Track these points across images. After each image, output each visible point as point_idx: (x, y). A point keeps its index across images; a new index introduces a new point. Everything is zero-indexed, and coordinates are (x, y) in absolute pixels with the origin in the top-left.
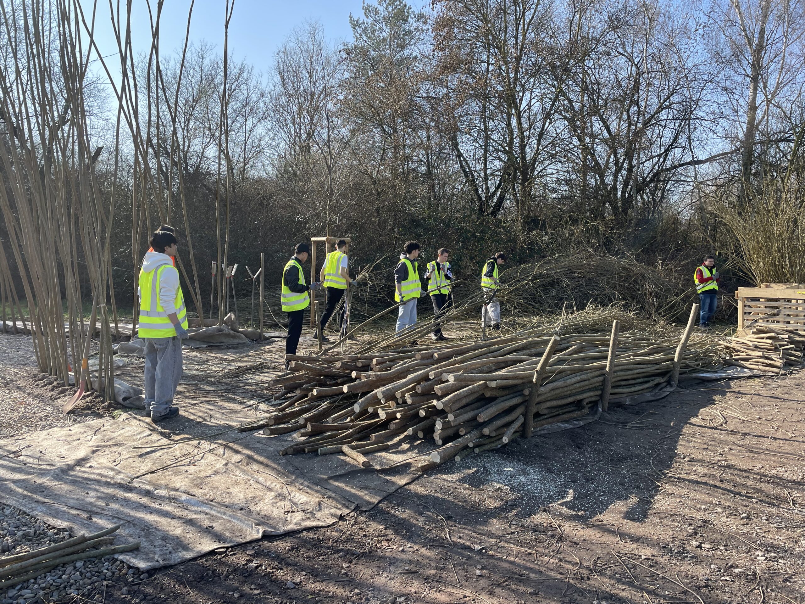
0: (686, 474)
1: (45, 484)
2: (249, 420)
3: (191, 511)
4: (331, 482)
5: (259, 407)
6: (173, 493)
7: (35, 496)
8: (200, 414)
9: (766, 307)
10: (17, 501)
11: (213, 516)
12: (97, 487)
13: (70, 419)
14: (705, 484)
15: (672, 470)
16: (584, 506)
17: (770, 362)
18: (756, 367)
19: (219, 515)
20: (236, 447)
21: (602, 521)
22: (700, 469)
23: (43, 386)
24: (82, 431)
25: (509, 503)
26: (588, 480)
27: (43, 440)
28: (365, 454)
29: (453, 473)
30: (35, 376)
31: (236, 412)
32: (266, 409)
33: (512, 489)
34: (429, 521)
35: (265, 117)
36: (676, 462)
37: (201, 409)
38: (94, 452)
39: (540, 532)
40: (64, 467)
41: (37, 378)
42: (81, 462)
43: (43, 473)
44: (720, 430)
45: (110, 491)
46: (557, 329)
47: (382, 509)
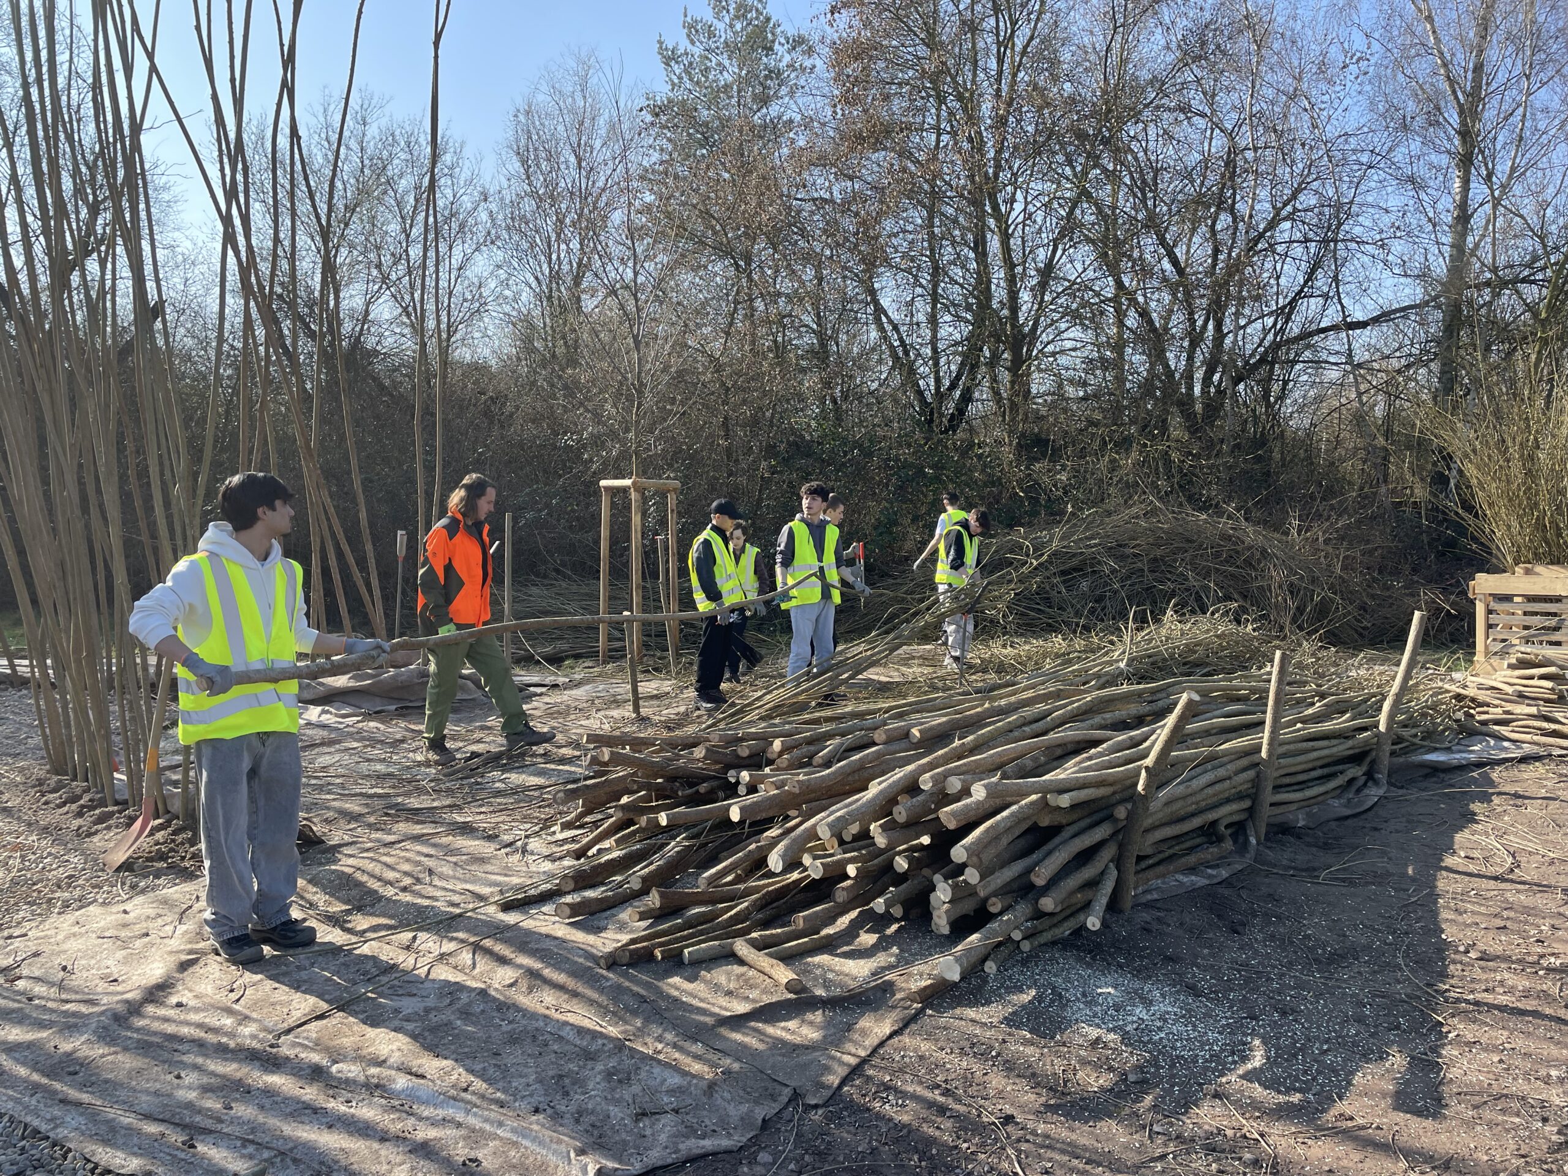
0: (1486, 990)
1: (79, 1054)
2: (515, 880)
3: (421, 1119)
4: (724, 1031)
5: (529, 848)
6: (373, 1071)
7: (57, 1086)
8: (406, 867)
9: (1525, 614)
10: (17, 1101)
11: (473, 1131)
12: (200, 1060)
13: (123, 884)
14: (1535, 1014)
15: (1452, 982)
16: (1297, 1079)
17: (1553, 726)
18: (1528, 737)
19: (488, 1127)
20: (499, 948)
21: (1352, 1119)
22: (1511, 979)
23: (59, 806)
24: (152, 912)
25: (1132, 1078)
26: (1284, 1014)
27: (67, 938)
28: (787, 959)
29: (988, 1002)
30: (40, 782)
31: (482, 860)
32: (546, 852)
33: (1126, 1038)
34: (966, 1130)
35: (491, 240)
36: (1454, 962)
37: (407, 855)
38: (184, 966)
39: (1223, 1151)
40: (121, 1008)
41: (45, 788)
42: (157, 992)
43: (71, 1025)
44: (1512, 881)
45: (230, 1069)
46: (1122, 665)
47: (852, 1100)
